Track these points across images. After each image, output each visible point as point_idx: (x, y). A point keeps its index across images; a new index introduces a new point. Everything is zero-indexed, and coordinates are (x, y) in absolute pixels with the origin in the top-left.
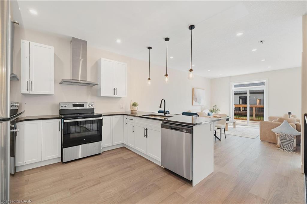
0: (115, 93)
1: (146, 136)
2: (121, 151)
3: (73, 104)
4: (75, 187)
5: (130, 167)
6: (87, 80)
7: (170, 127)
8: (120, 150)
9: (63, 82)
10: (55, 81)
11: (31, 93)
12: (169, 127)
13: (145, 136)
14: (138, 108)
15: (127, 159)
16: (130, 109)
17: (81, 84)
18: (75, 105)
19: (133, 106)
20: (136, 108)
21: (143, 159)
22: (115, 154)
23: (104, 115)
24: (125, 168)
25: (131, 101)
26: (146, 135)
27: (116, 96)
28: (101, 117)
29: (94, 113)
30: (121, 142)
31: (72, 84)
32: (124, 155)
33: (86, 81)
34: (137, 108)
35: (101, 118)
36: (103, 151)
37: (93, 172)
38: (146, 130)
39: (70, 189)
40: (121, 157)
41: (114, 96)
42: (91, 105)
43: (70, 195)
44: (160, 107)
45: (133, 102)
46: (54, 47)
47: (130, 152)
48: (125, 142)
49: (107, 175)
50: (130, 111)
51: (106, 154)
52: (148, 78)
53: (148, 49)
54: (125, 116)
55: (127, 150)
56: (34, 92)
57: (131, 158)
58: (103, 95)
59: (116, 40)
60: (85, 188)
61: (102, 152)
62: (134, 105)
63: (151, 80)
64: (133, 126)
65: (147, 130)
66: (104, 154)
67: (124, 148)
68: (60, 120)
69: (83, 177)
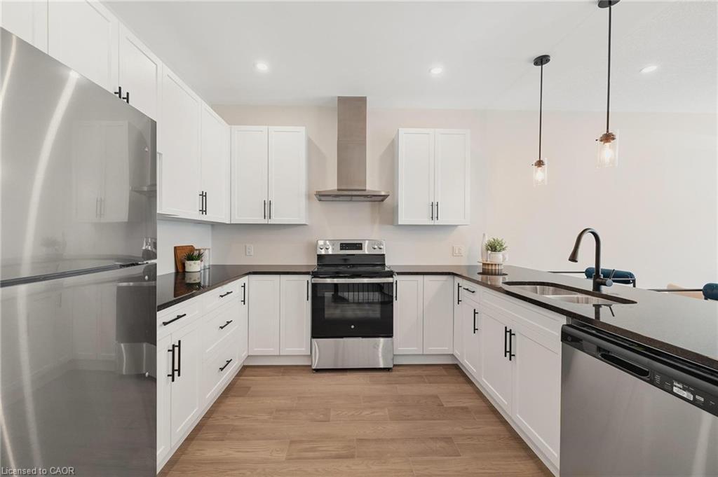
0: (435, 215)
1: (511, 355)
2: (445, 376)
3: (341, 244)
4: (301, 442)
5: (447, 439)
6: (368, 188)
7: (599, 349)
8: (444, 372)
9: (323, 196)
10: (309, 197)
11: (271, 222)
12: (595, 348)
13: (508, 354)
14: (507, 256)
15: (451, 408)
16: (481, 260)
17: (354, 198)
18: (344, 246)
19: (488, 250)
20: (498, 258)
21: (501, 428)
22: (424, 382)
23: (399, 274)
24: (432, 438)
25: (484, 235)
26: (508, 350)
27: (436, 222)
28: (391, 276)
29: (384, 265)
30: (446, 349)
31: (334, 199)
32: (445, 390)
33: (365, 190)
34: (503, 256)
35: (390, 280)
36: (395, 363)
37: (353, 415)
38: (508, 334)
39: (292, 442)
40: (436, 397)
41: (431, 223)
42: (376, 247)
43: (284, 460)
44: (573, 258)
45: (488, 239)
46: (304, 128)
47: (467, 388)
48: (457, 353)
49: (377, 440)
50: (481, 264)
51: (402, 372)
52: (535, 162)
53: (536, 63)
54: (458, 280)
55: (462, 379)
56: (275, 220)
57: (462, 408)
58: (403, 219)
59: (430, 71)
60: (317, 454)
61: (394, 365)
62: (493, 247)
63: (545, 167)
64: (475, 313)
65: (511, 335)
66: (398, 371)
67: (455, 370)
68: (308, 278)
69: (329, 421)
